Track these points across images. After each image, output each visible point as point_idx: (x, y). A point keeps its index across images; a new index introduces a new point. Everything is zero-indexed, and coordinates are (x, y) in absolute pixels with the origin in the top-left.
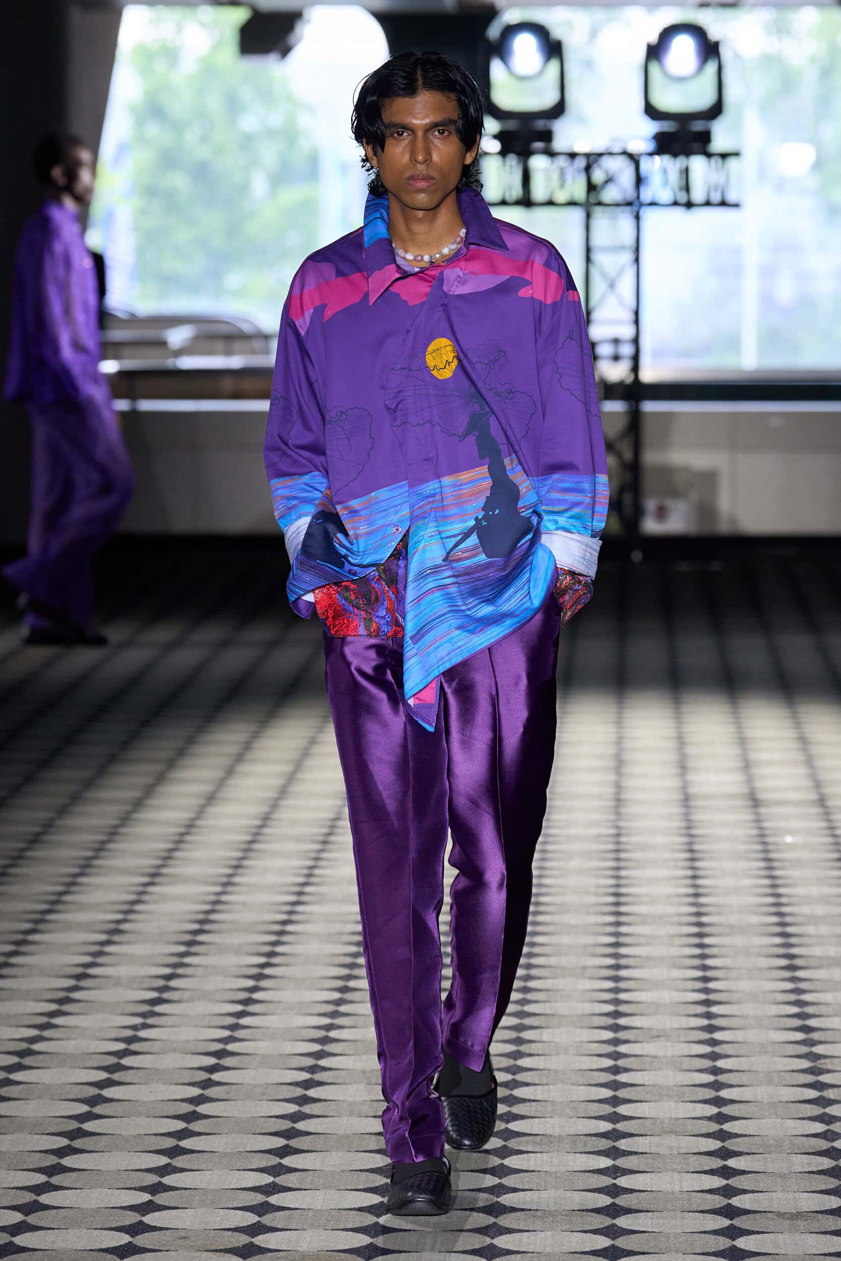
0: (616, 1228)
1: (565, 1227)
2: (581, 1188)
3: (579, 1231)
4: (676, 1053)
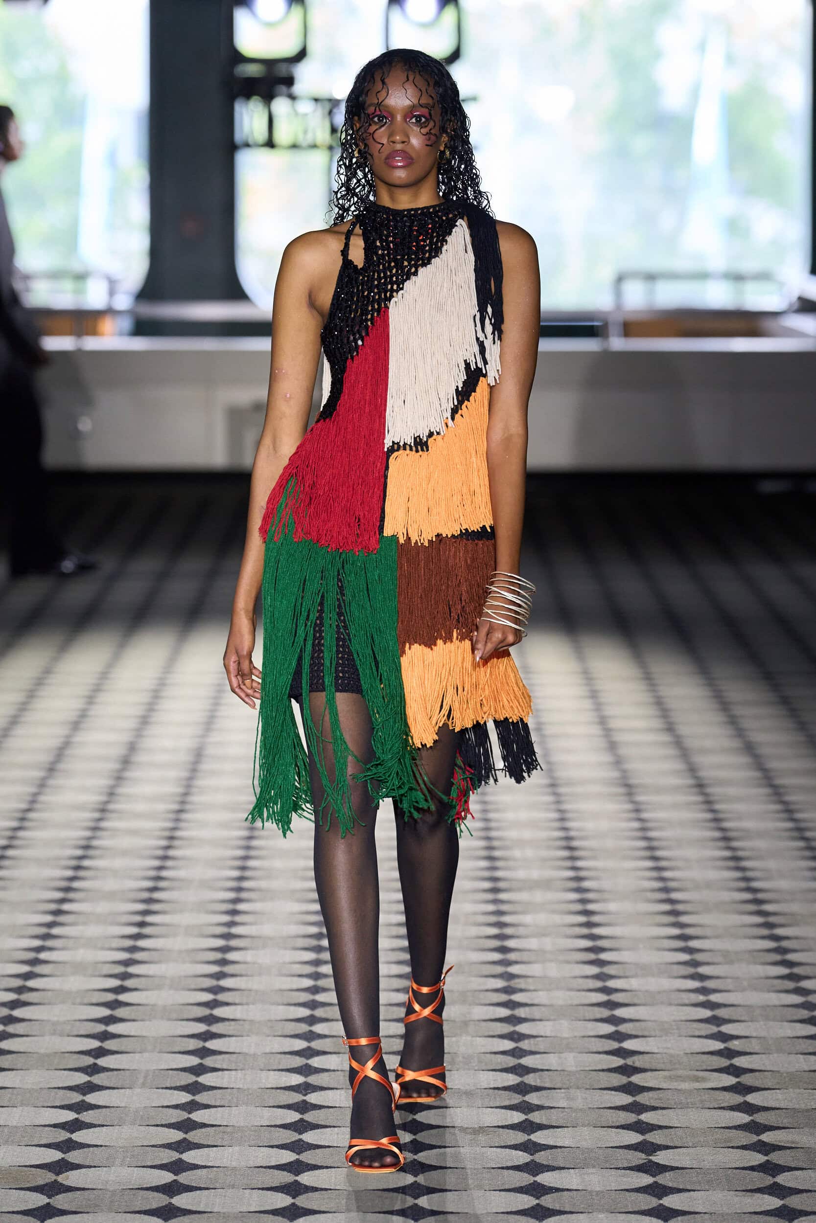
0: (302, 1143)
1: (253, 1143)
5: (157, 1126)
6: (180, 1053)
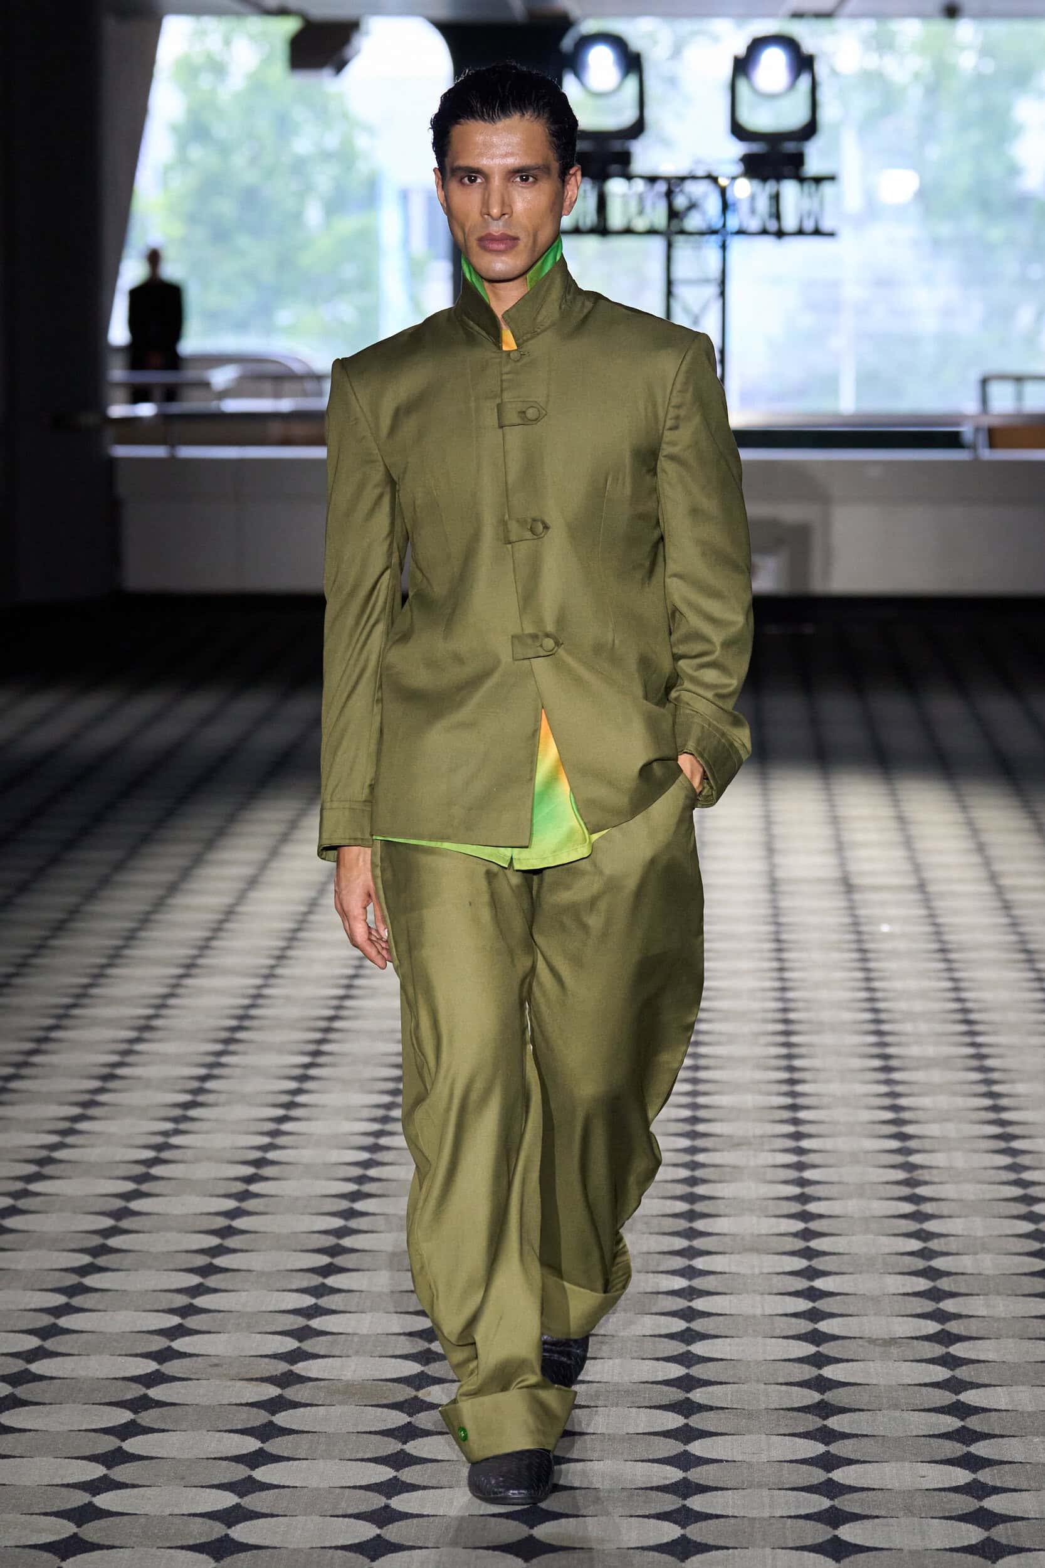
0: (691, 1355)
1: (635, 1355)
3: (650, 1359)
4: (760, 1163)
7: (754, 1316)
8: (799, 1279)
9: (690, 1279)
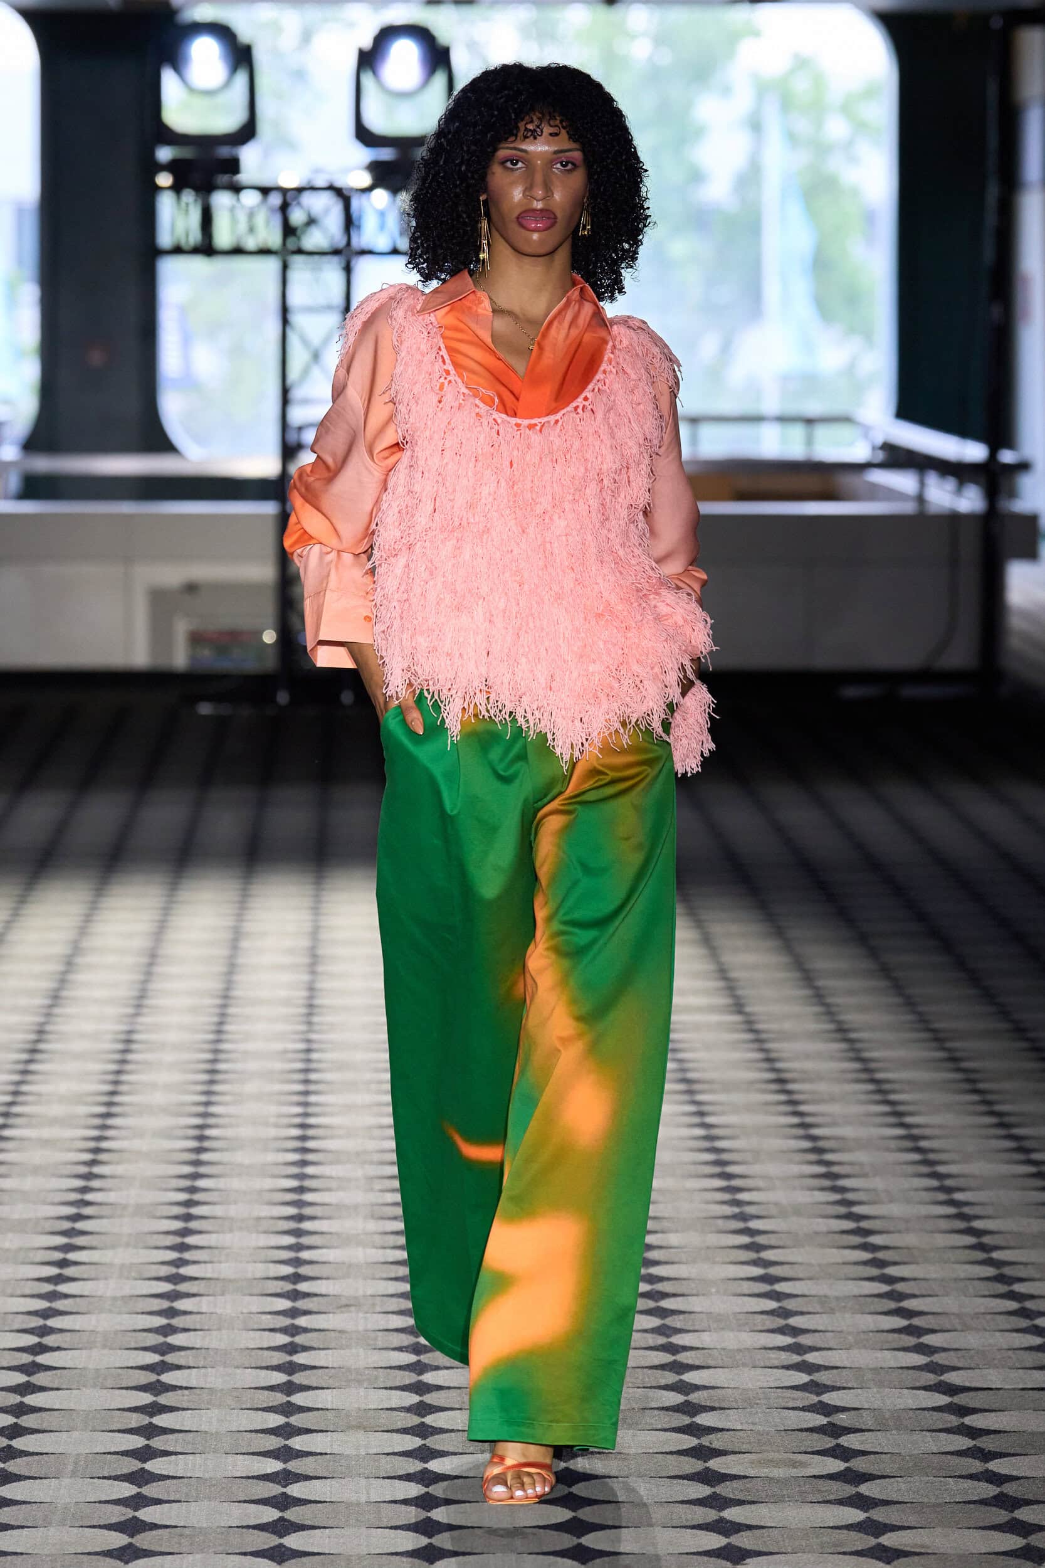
0: (283, 1549)
1: (221, 1549)
2: (242, 1499)
3: (236, 1554)
4: (370, 1326)
5: (94, 1527)
6: (119, 1431)
7: (358, 1504)
8: (411, 1460)
9: (285, 1462)
